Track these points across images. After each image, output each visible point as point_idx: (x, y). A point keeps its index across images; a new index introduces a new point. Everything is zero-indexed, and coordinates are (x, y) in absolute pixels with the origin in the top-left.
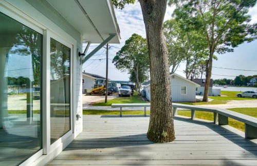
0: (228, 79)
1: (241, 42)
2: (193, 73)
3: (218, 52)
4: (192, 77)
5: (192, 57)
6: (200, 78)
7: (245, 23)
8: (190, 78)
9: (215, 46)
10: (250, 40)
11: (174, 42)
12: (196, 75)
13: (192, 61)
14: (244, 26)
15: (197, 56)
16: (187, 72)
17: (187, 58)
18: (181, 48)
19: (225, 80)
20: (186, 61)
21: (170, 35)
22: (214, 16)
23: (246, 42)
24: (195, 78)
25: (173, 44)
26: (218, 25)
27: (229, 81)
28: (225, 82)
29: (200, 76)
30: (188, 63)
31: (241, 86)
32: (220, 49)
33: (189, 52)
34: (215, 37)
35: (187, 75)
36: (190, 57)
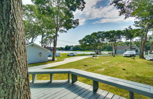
0: (62, 47)
1: (70, 28)
2: (46, 43)
3: (60, 32)
4: (45, 46)
5: (45, 34)
6: (49, 47)
7: (72, 18)
8: (44, 46)
9: (59, 28)
10: (74, 27)
11: (33, 21)
12: (47, 45)
13: (45, 36)
14: (72, 20)
15: (48, 33)
16: (42, 42)
17: (42, 34)
18: (38, 27)
19: (61, 48)
20: (41, 35)
21: (30, 16)
22: (58, 10)
23: (72, 28)
24: (46, 46)
25: (32, 23)
26: (60, 16)
27: (63, 48)
28: (61, 49)
29: (50, 45)
30: (43, 37)
31: (67, 51)
32: (60, 30)
33: (43, 30)
34: (58, 23)
35: (42, 45)
36: (44, 33)
